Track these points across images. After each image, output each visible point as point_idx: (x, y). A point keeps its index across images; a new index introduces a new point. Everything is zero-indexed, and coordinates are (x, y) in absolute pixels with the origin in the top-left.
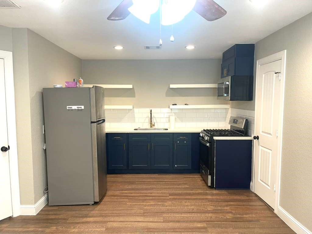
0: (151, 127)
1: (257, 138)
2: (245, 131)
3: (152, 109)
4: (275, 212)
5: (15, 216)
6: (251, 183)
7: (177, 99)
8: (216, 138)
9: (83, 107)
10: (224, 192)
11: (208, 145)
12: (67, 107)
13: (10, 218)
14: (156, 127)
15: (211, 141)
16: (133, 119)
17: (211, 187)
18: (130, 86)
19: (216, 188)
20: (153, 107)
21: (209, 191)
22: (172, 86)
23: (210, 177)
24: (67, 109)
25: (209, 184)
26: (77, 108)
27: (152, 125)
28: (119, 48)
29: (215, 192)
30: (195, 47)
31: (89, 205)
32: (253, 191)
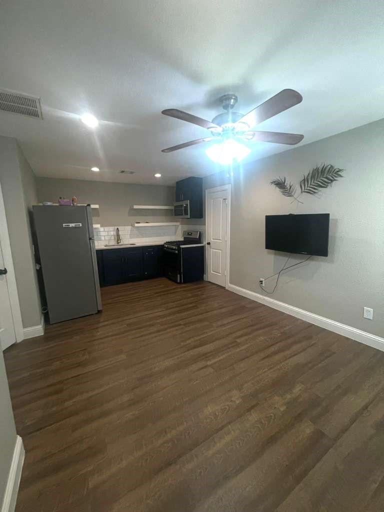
0: (117, 244)
1: (209, 244)
2: (199, 241)
4: (227, 288)
6: (205, 275)
7: (138, 218)
8: (181, 246)
11: (177, 252)
12: (64, 225)
14: (122, 243)
15: (179, 249)
17: (180, 283)
18: (97, 206)
19: (184, 283)
21: (179, 286)
23: (179, 276)
24: (64, 226)
25: (179, 281)
26: (74, 226)
27: (118, 242)
28: (95, 170)
29: (184, 285)
31: (92, 314)
32: (206, 280)
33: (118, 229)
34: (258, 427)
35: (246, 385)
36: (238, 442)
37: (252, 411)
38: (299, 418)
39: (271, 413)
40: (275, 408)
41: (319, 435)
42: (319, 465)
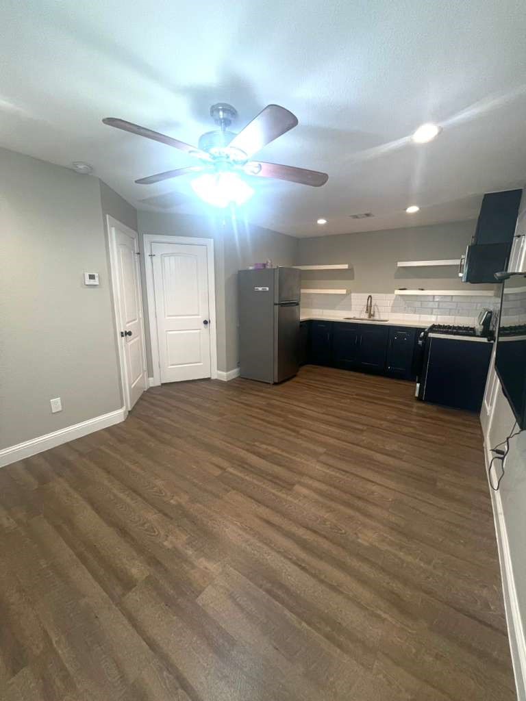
0: (370, 317)
3: (372, 295)
5: (213, 378)
8: (431, 335)
9: (268, 289)
10: (430, 407)
13: (209, 379)
14: (377, 317)
15: (425, 338)
16: (348, 307)
17: (418, 399)
18: (346, 266)
20: (373, 293)
22: (401, 264)
23: (418, 385)
25: (416, 394)
26: (262, 290)
27: (371, 315)
28: (322, 222)
29: (423, 405)
30: (420, 209)
33: (370, 296)
34: (140, 520)
35: (200, 506)
36: (124, 506)
37: (161, 515)
38: (153, 561)
39: (159, 532)
40: (167, 536)
41: (128, 584)
42: (90, 576)
